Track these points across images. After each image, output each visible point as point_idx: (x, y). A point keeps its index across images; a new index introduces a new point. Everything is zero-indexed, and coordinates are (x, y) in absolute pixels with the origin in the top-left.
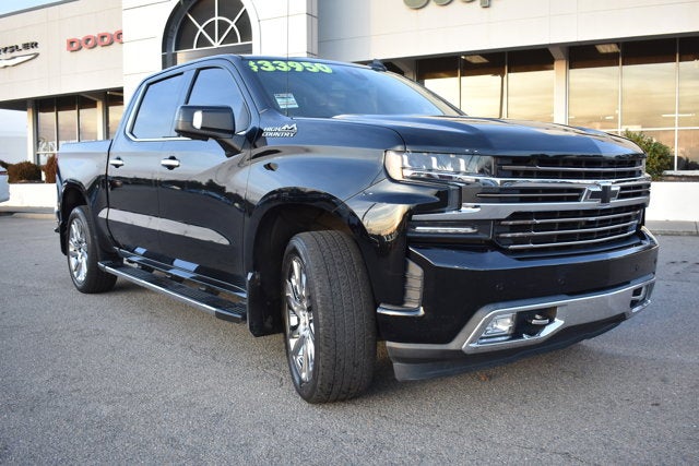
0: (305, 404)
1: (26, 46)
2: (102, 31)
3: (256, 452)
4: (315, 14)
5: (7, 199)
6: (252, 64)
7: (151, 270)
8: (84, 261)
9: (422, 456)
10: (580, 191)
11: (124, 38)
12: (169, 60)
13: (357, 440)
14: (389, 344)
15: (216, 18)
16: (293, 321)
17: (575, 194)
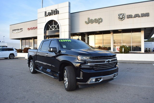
0: (67, 91)
1: (21, 29)
2: (34, 27)
3: (59, 98)
4: (70, 25)
5: (17, 56)
6: (59, 40)
7: (43, 70)
8: (32, 68)
9: (82, 98)
10: (105, 61)
11: (38, 28)
12: (45, 32)
13: (74, 96)
14: (78, 83)
15: (53, 25)
16: (65, 79)
17: (104, 61)
